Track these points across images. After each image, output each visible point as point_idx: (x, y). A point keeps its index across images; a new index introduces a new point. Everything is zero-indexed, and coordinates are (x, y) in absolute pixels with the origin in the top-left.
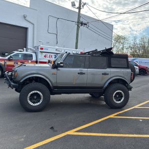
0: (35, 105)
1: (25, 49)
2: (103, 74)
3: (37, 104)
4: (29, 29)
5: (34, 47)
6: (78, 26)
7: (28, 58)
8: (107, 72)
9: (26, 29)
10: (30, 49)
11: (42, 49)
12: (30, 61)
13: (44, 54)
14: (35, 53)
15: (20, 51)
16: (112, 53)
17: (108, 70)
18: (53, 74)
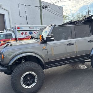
0: (30, 87)
4: (5, 15)
5: (12, 28)
6: (41, 9)
7: (9, 37)
9: (3, 15)
10: (9, 30)
11: (18, 28)
12: (11, 39)
13: (21, 32)
14: (14, 32)
18: (43, 50)
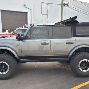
0: (3, 73)
1: (23, 26)
2: (67, 43)
3: (5, 73)
4: (28, 13)
6: (62, 7)
8: (72, 42)
15: (20, 28)
16: (77, 22)
17: (73, 39)
18: (17, 46)
